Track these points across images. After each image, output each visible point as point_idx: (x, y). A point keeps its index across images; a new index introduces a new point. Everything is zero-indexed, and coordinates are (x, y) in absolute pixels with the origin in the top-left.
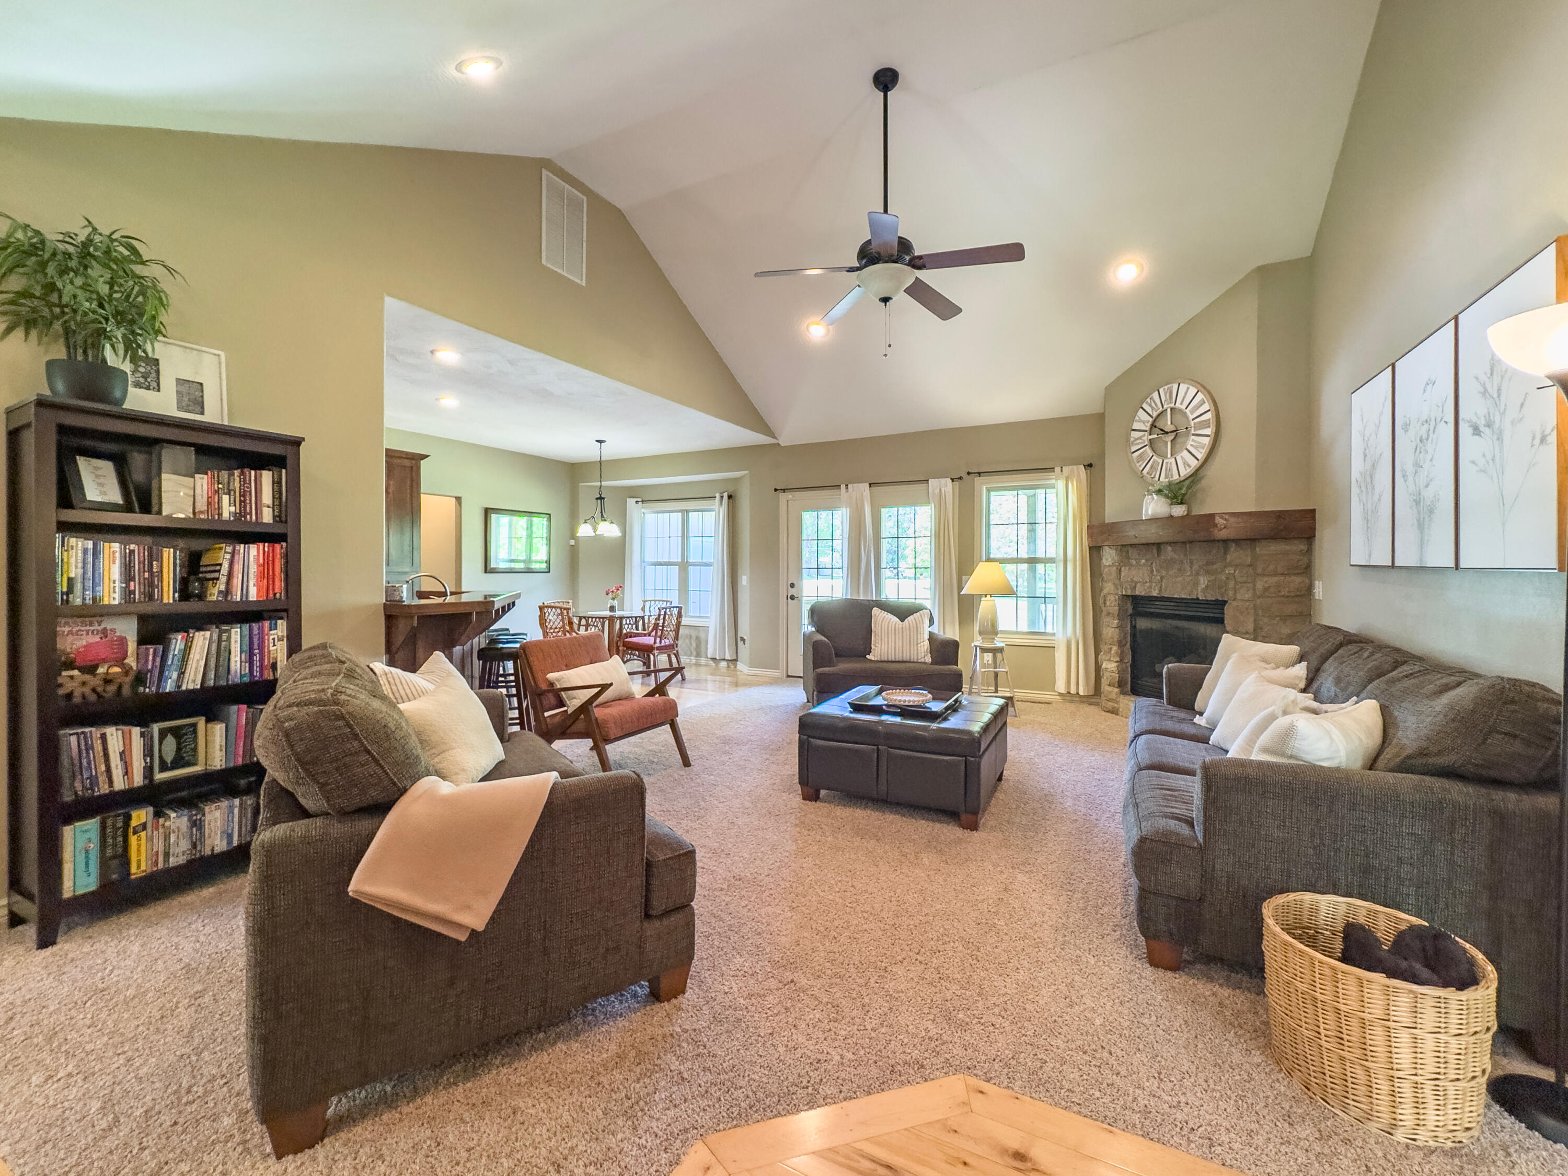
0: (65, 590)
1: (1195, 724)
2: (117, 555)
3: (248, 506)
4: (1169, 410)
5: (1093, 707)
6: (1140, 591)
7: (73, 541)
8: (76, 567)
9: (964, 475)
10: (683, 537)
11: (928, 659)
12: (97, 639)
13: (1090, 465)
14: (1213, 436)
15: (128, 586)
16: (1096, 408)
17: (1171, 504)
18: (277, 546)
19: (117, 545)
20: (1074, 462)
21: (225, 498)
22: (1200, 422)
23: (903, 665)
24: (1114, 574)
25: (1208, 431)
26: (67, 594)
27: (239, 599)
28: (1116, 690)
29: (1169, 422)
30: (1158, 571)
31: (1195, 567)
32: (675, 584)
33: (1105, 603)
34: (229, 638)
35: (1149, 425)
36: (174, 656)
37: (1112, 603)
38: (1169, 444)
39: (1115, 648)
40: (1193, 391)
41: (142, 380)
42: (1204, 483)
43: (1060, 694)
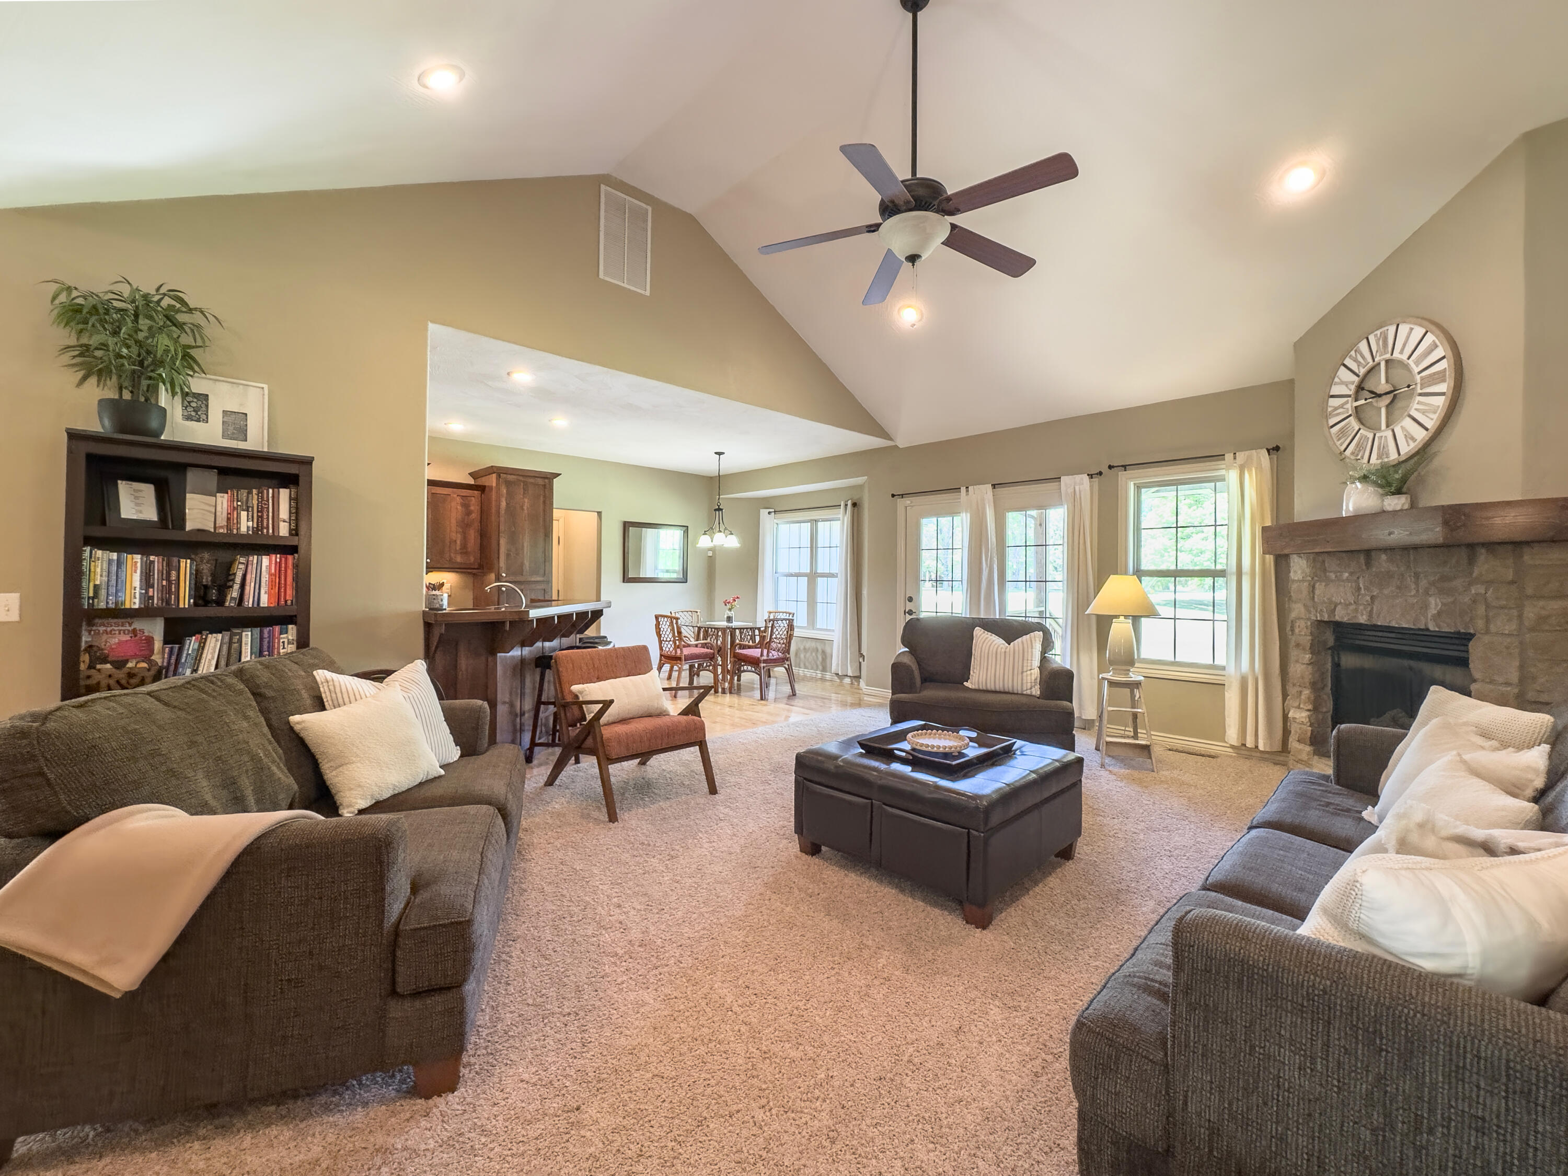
0: (91, 594)
1: (1362, 819)
2: (139, 565)
3: (265, 521)
4: (1383, 365)
5: (1277, 767)
6: (1341, 615)
7: (99, 553)
8: (101, 576)
9: (1105, 469)
10: (812, 547)
11: (1036, 691)
12: (127, 638)
13: (1277, 449)
14: (1449, 394)
15: (147, 592)
16: (1283, 374)
17: (1387, 494)
18: (290, 557)
19: (139, 556)
20: (1253, 445)
21: (244, 514)
22: (1430, 375)
23: (1005, 697)
24: (1305, 593)
25: (1443, 387)
26: (93, 598)
27: (250, 606)
28: (1308, 749)
29: (1383, 380)
30: (1367, 588)
31: (1423, 583)
32: (803, 596)
33: (1292, 630)
34: (240, 641)
35: (1353, 387)
36: (188, 654)
37: (1302, 632)
38: (1383, 411)
39: (1306, 692)
40: (1419, 331)
41: (193, 414)
42: (1436, 463)
43: (1232, 747)
